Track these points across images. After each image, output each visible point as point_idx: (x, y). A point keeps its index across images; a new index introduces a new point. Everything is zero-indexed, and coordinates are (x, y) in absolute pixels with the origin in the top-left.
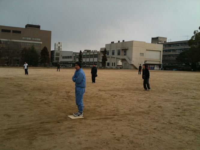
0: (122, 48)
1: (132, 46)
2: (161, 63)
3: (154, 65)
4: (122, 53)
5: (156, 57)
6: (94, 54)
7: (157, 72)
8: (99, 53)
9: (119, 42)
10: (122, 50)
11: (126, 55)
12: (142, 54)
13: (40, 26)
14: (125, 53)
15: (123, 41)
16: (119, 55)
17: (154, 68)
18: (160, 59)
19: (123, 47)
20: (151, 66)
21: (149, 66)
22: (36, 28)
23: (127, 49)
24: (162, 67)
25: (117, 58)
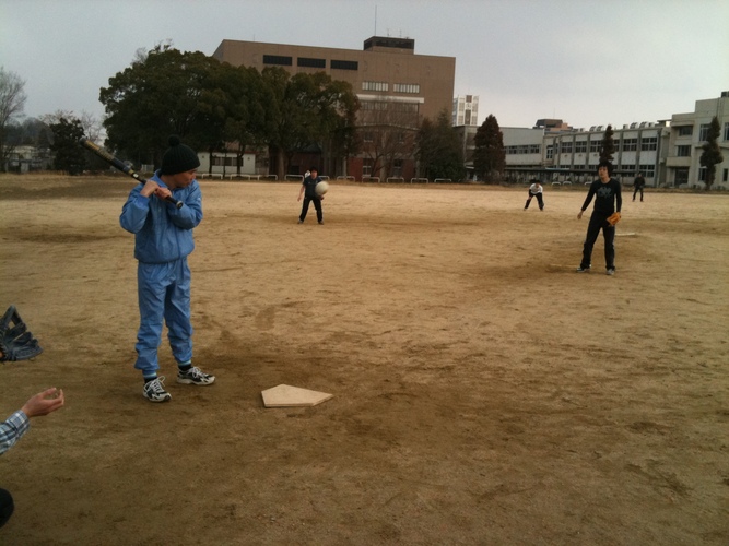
6: (640, 136)
8: (663, 134)
13: (413, 41)
22: (402, 50)
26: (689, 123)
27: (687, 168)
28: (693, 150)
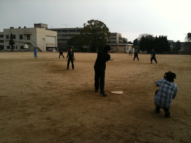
0: (25, 34)
1: (36, 32)
2: (57, 47)
3: (52, 48)
4: (25, 37)
5: (53, 41)
7: (55, 53)
9: (20, 27)
10: (25, 35)
11: (29, 39)
12: (44, 39)
14: (28, 38)
15: (25, 27)
16: (22, 39)
17: (52, 50)
18: (56, 43)
19: (25, 32)
20: (50, 49)
21: (49, 49)
23: (31, 35)
24: (58, 49)
25: (19, 42)
26: (2, 34)
27: (3, 46)
28: (4, 41)
